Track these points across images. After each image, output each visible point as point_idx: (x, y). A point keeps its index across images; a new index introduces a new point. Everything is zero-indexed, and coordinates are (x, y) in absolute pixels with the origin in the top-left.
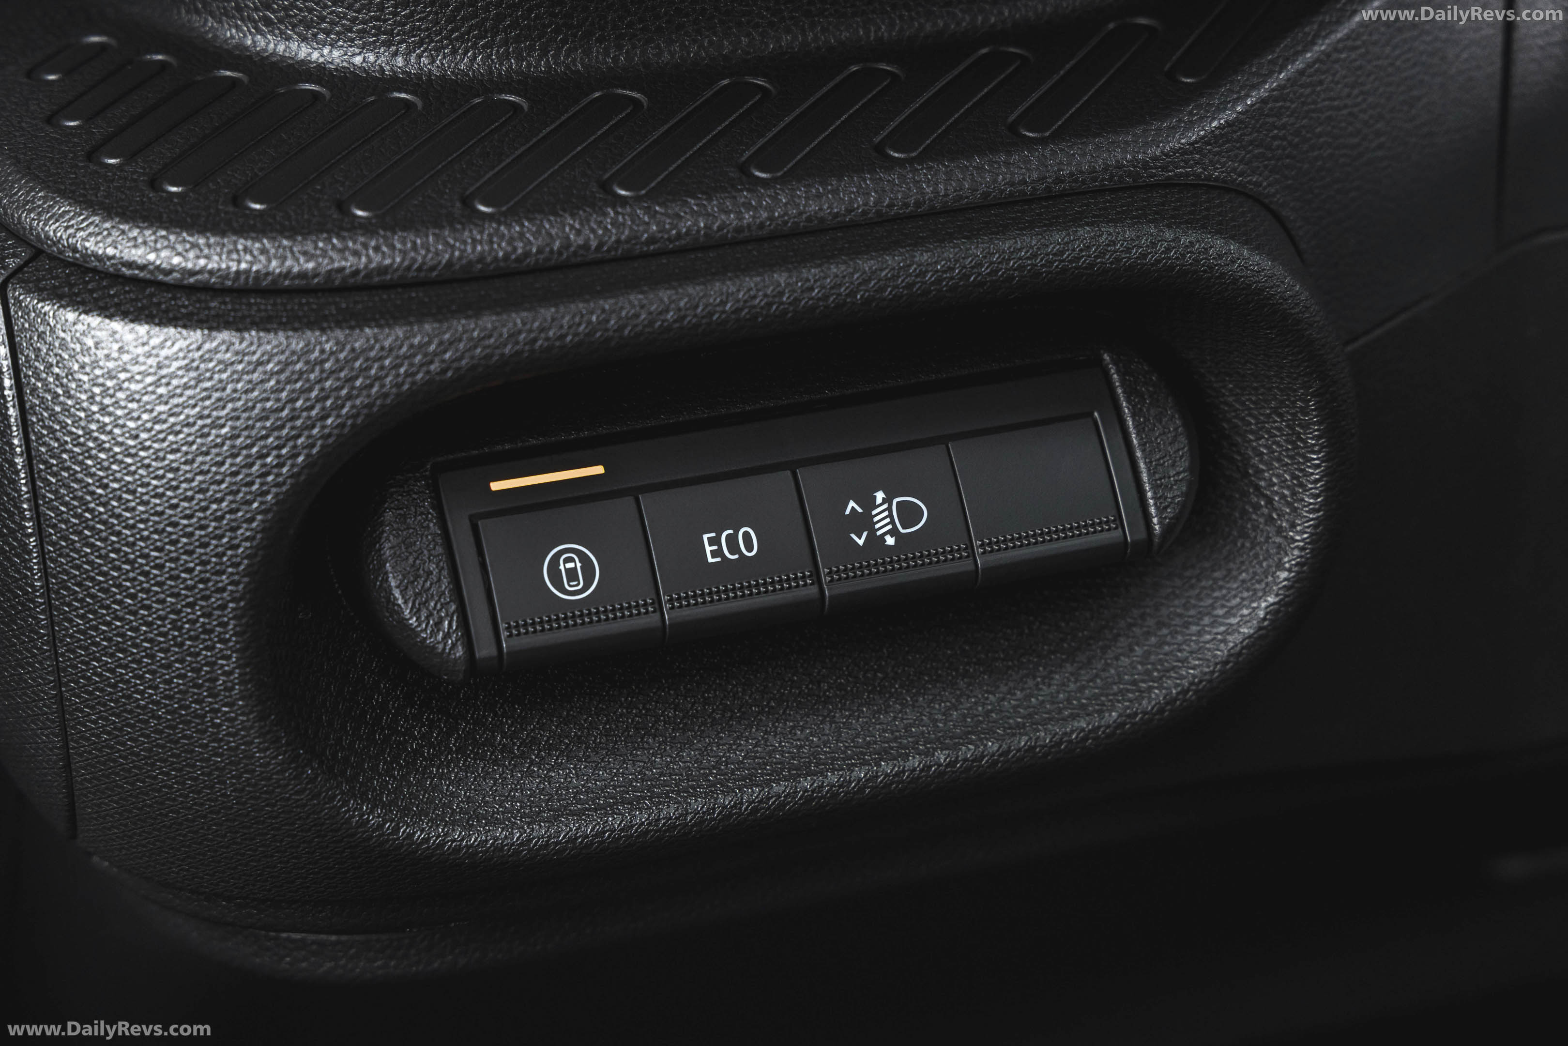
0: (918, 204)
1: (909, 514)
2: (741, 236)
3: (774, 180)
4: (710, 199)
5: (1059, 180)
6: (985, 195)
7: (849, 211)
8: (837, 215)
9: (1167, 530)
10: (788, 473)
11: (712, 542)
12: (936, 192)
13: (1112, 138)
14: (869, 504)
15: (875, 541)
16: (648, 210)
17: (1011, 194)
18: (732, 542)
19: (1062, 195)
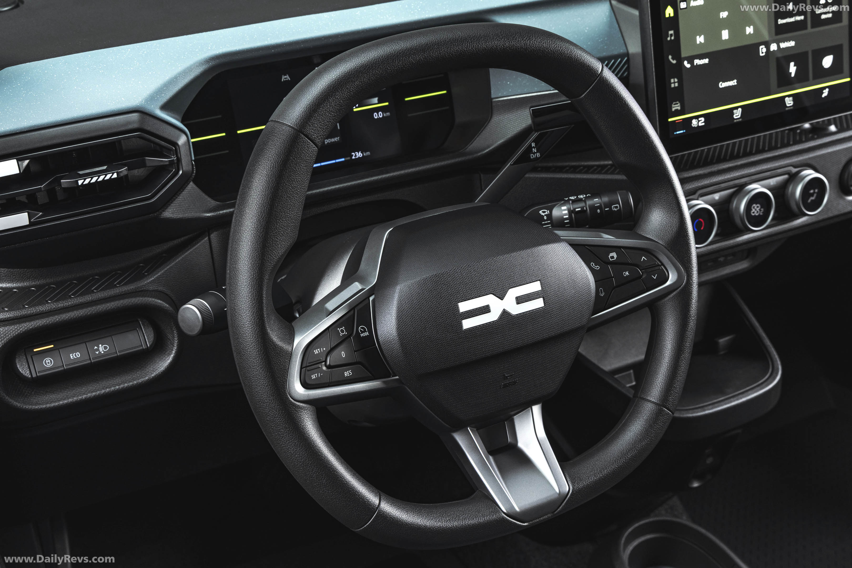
0: (98, 298)
1: (105, 348)
2: (69, 306)
3: (74, 297)
4: (63, 301)
5: (123, 292)
6: (110, 296)
7: (87, 301)
8: (85, 301)
9: (150, 346)
10: (85, 344)
11: (72, 355)
12: (101, 296)
13: (131, 284)
14: (98, 347)
15: (100, 353)
16: (53, 304)
17: (114, 295)
18: (75, 355)
19: (123, 294)
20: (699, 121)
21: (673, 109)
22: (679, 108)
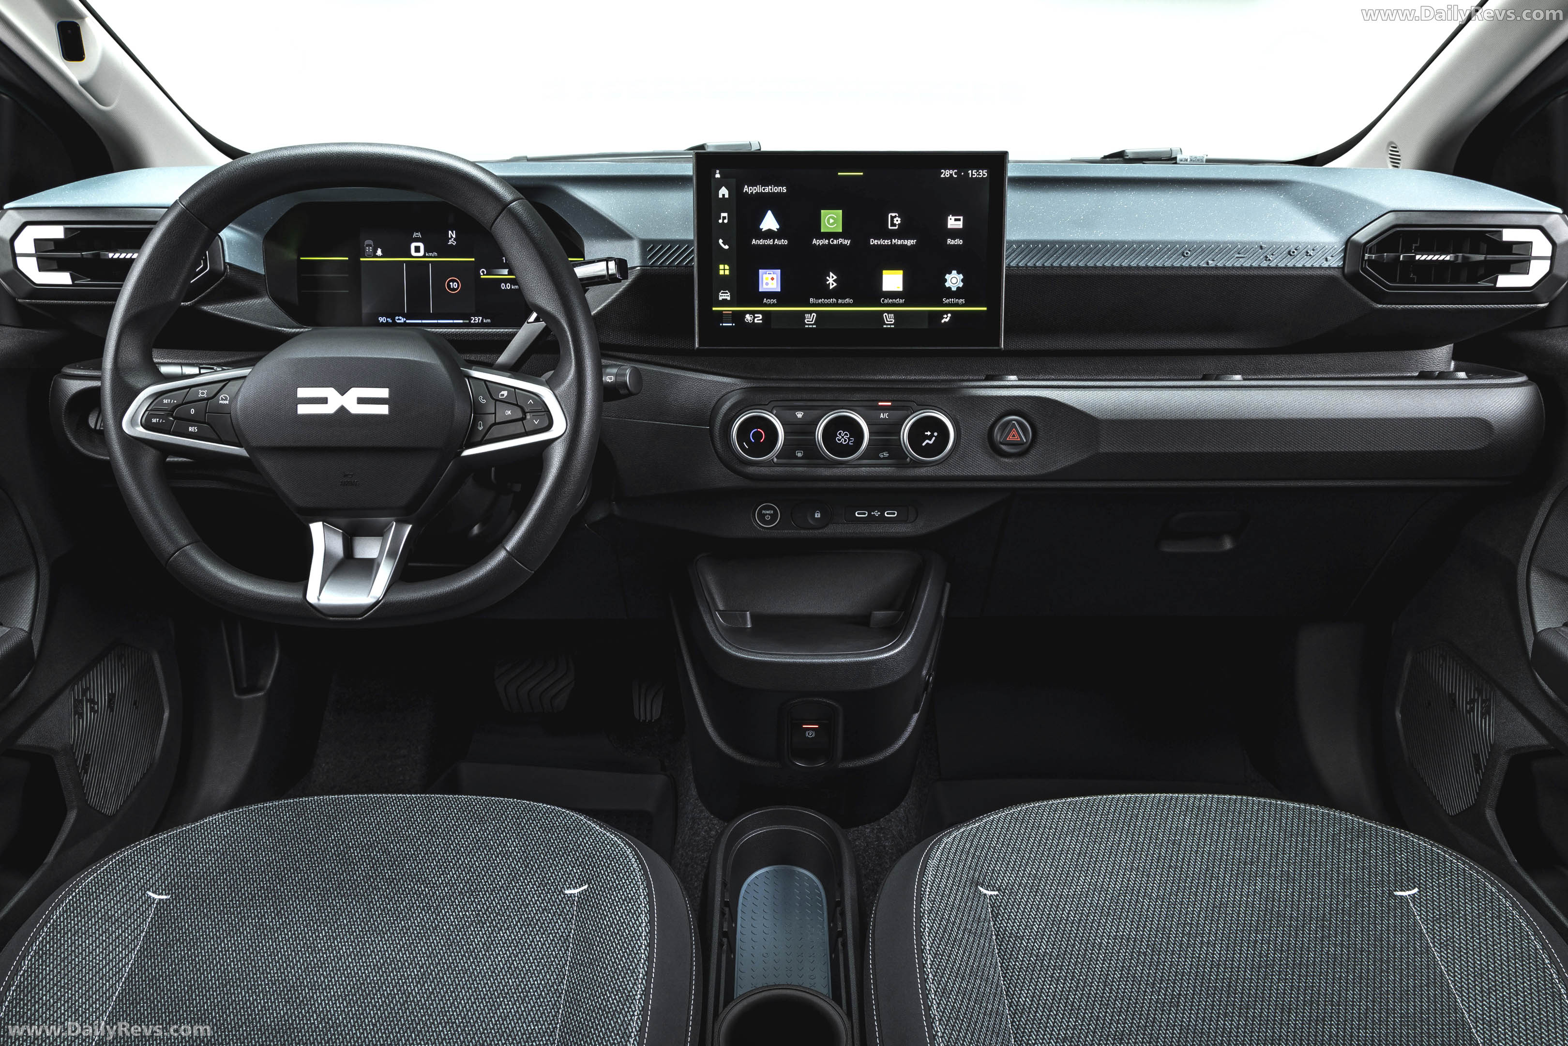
20: (755, 317)
21: (721, 298)
22: (729, 298)
